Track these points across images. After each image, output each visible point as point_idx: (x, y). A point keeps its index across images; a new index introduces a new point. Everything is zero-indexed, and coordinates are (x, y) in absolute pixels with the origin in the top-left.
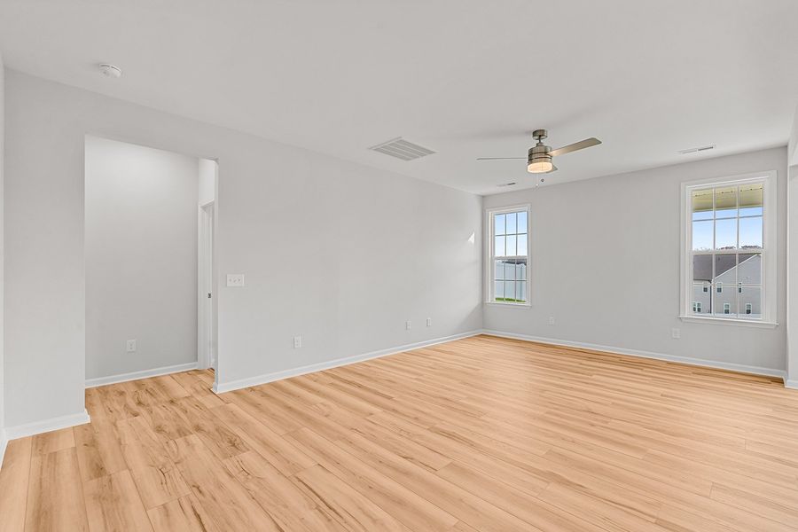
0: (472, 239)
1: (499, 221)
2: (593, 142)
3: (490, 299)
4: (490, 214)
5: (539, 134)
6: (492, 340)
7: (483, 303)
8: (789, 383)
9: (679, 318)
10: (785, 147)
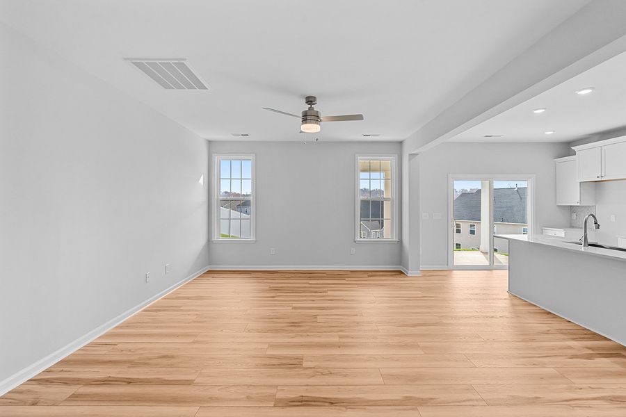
0: (201, 181)
1: (225, 165)
2: (359, 117)
3: (215, 238)
4: (216, 158)
5: (310, 100)
6: (216, 275)
7: (209, 241)
8: (410, 273)
9: (355, 241)
10: (401, 143)
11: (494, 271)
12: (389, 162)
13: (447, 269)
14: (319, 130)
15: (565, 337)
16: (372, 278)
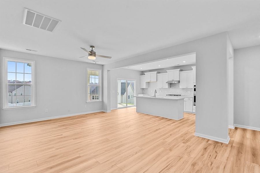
8: (108, 112)
9: (86, 102)
10: (103, 65)
11: (128, 108)
12: (99, 72)
13: (116, 109)
14: (95, 59)
15: (154, 118)
16: (96, 115)
